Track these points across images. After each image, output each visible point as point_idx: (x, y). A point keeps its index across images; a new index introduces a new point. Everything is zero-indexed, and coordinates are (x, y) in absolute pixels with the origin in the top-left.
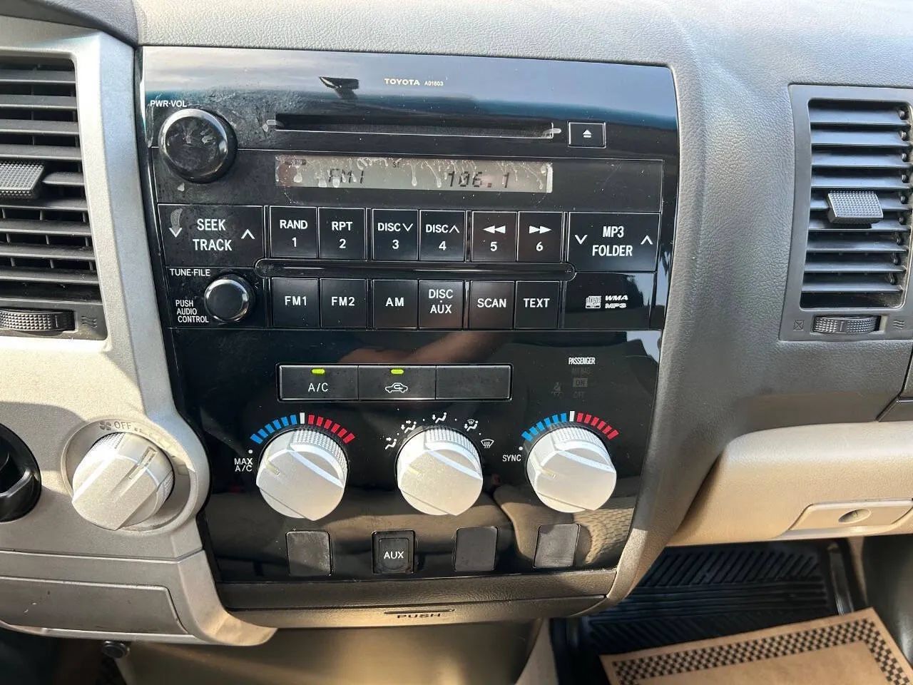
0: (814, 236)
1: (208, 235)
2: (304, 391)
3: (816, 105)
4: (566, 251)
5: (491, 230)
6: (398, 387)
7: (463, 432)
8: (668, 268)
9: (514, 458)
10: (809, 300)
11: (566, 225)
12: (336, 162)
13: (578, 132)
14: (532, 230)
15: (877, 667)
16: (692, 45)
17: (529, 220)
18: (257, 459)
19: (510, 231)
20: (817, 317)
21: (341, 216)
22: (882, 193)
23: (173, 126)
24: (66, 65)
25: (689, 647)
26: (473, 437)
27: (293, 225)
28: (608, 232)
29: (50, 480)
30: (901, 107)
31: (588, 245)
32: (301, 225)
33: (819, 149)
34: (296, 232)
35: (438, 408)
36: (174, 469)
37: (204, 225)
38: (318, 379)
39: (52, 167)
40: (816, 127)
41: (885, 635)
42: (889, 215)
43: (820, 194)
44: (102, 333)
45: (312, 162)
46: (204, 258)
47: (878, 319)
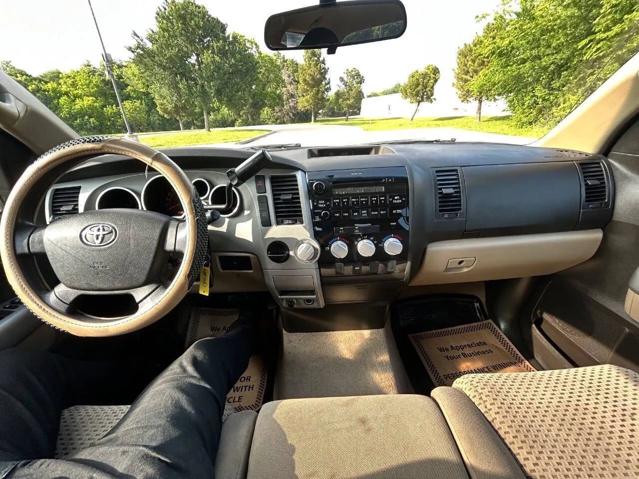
0: (440, 198)
1: (321, 204)
2: (339, 232)
3: (437, 172)
4: (388, 203)
5: (373, 199)
6: (357, 231)
7: (370, 240)
8: (409, 208)
9: (381, 245)
10: (440, 211)
11: (388, 197)
12: (343, 189)
13: (388, 180)
14: (381, 198)
15: (493, 335)
16: (409, 162)
17: (380, 197)
18: (330, 247)
19: (377, 199)
20: (443, 214)
21: (345, 199)
22: (454, 188)
23: (315, 185)
24: (295, 176)
25: (434, 331)
26: (373, 241)
27: (336, 201)
28: (396, 198)
29: (291, 253)
30: (456, 170)
31: (392, 200)
32: (338, 201)
33: (438, 180)
34: (337, 202)
35: (364, 235)
36: (315, 249)
37: (320, 202)
38: (341, 230)
39: (293, 194)
40: (438, 176)
41: (495, 326)
42: (456, 192)
43: (440, 189)
44: (302, 223)
45: (339, 189)
46: (320, 208)
47: (457, 214)
